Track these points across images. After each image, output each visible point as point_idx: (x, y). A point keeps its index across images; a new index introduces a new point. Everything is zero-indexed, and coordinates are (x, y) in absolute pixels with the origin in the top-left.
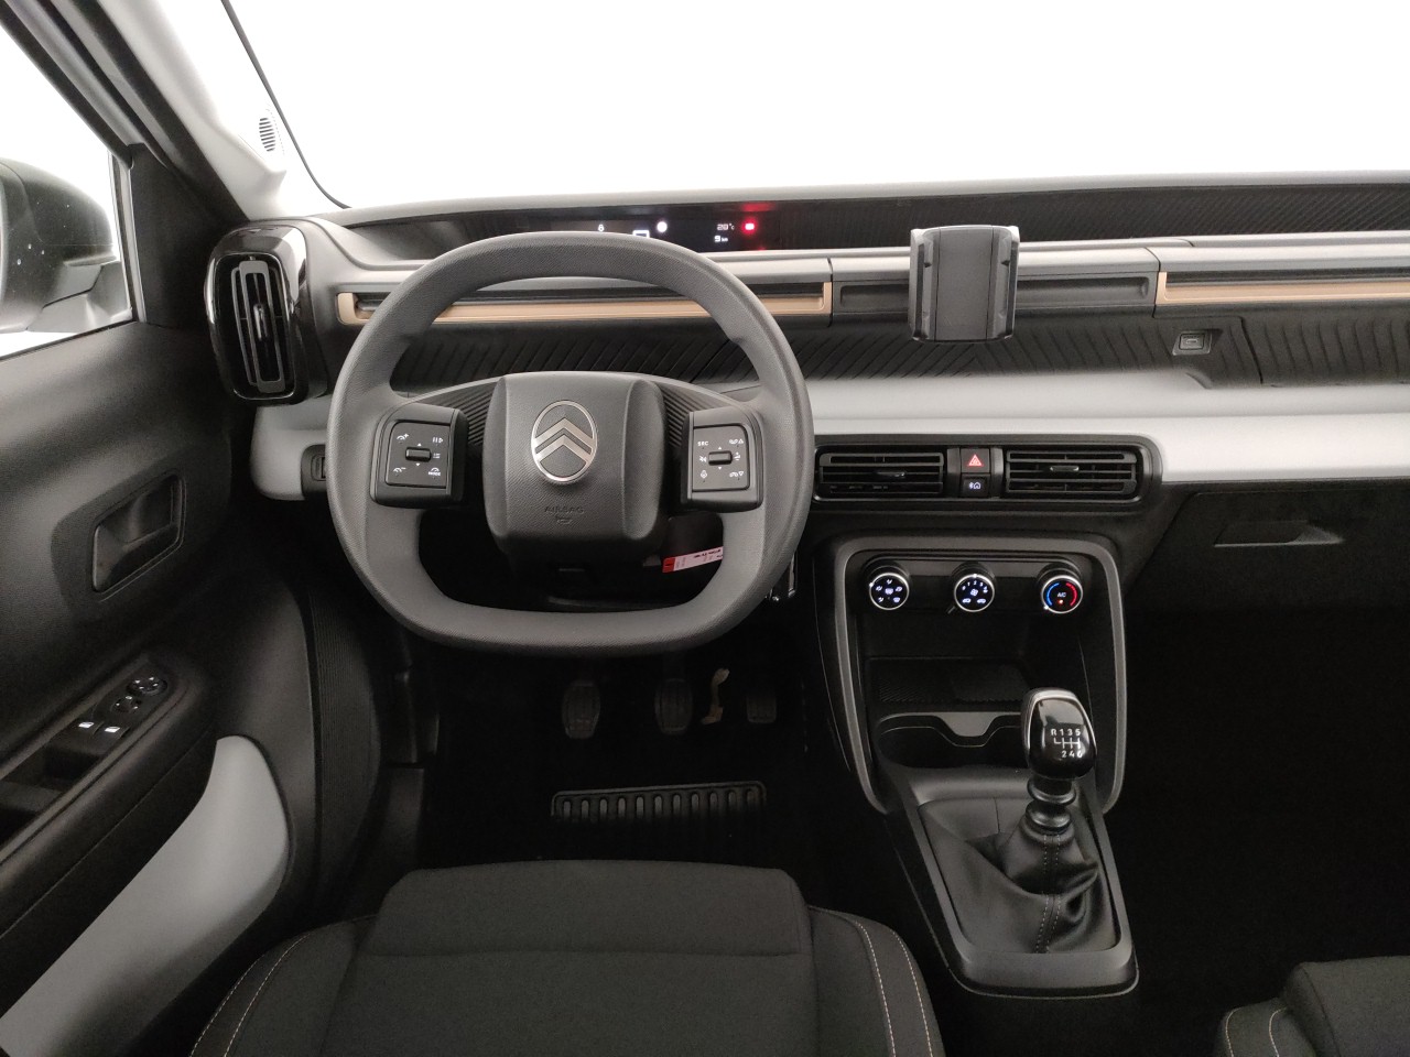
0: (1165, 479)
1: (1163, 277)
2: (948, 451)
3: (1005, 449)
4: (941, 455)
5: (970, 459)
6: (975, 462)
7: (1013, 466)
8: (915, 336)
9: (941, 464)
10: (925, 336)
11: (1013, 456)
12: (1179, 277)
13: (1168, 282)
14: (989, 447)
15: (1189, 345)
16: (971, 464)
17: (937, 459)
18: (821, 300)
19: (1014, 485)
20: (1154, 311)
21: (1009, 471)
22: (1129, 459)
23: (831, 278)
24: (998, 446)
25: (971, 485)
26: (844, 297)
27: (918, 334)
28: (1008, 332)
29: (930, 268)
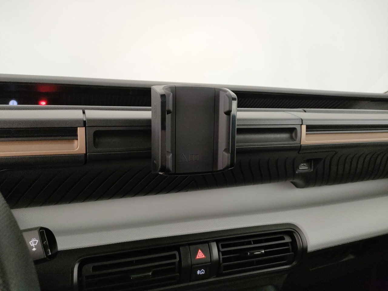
0: (310, 249)
1: (304, 127)
2: (181, 248)
3: (217, 242)
4: (177, 253)
5: (196, 253)
6: (200, 255)
7: (224, 253)
8: (161, 171)
9: (178, 259)
10: (168, 170)
11: (223, 247)
12: (311, 128)
13: (307, 131)
14: (208, 242)
15: (303, 168)
16: (197, 257)
17: (174, 257)
18: (76, 142)
19: (226, 268)
20: (300, 149)
21: (221, 257)
22: (288, 240)
23: (84, 123)
24: (213, 241)
25: (198, 272)
26: (97, 140)
27: (163, 169)
28: (232, 165)
29: (170, 115)
